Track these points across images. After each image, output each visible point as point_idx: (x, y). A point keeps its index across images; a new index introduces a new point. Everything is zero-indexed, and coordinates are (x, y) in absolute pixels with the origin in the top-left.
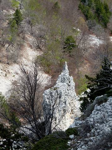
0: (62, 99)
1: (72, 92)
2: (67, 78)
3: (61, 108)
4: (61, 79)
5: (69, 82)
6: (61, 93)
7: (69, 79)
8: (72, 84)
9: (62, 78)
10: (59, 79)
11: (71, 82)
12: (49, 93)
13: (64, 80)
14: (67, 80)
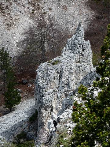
0: (63, 80)
1: (86, 65)
2: (79, 44)
3: (61, 93)
4: (70, 45)
5: (83, 50)
6: (62, 70)
7: (83, 45)
8: (87, 53)
9: (73, 43)
10: (67, 45)
11: (86, 51)
12: (44, 70)
13: (75, 47)
14: (79, 48)
